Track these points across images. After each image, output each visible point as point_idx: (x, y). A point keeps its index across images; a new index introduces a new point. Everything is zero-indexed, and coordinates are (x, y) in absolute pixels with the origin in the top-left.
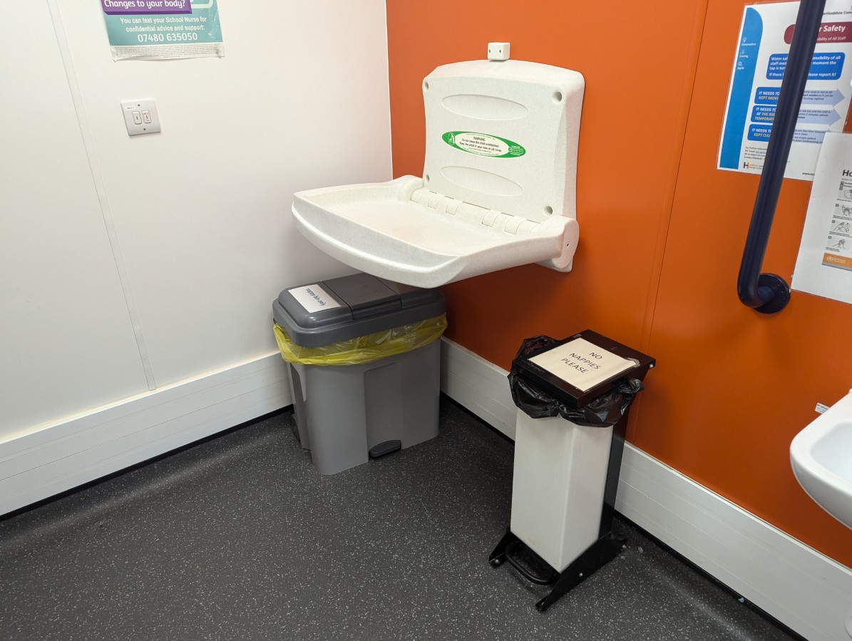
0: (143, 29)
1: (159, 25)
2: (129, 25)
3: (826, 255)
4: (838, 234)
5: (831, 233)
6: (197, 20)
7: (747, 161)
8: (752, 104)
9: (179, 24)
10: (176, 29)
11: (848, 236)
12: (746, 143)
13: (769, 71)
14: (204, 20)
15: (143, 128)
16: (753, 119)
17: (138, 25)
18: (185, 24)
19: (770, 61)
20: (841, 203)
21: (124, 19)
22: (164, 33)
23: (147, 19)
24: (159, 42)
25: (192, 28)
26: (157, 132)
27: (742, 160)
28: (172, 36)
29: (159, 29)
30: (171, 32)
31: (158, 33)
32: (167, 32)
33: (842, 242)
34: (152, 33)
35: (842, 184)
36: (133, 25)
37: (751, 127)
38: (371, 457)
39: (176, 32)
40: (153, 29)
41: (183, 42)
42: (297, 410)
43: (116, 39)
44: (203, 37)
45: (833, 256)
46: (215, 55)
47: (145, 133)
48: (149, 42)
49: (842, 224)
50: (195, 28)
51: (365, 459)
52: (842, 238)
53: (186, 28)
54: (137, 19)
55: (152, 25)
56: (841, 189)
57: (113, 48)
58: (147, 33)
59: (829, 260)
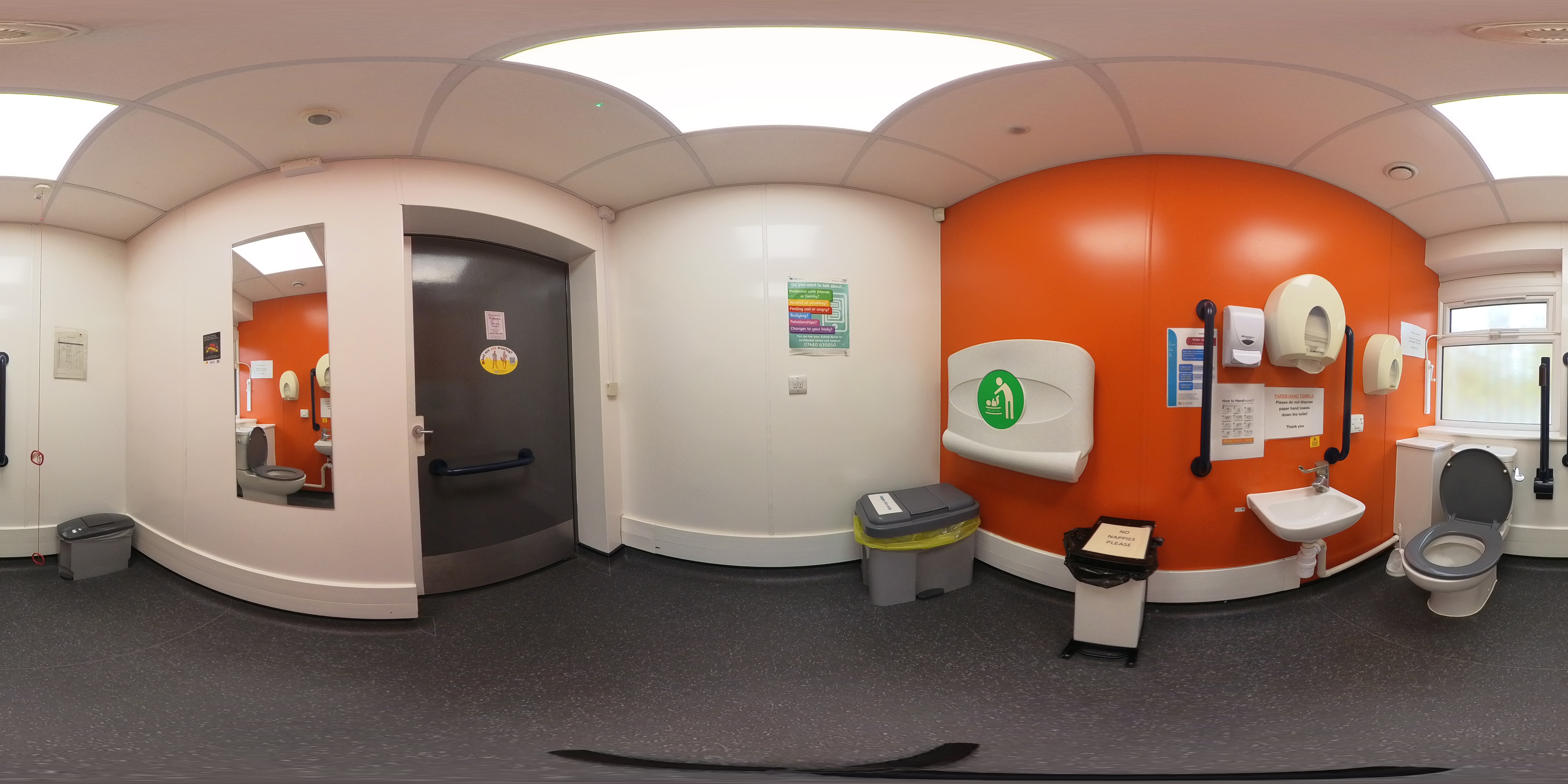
0: (808, 341)
1: (816, 339)
2: (801, 338)
3: (1223, 440)
4: (1226, 429)
5: (1223, 429)
6: (837, 337)
7: (1180, 401)
8: (1178, 373)
9: (827, 339)
10: (825, 341)
11: (1230, 429)
12: (1179, 392)
13: (1183, 357)
14: (841, 337)
15: (798, 390)
16: (1180, 380)
17: (805, 338)
18: (830, 339)
19: (1183, 352)
20: (1224, 415)
21: (799, 336)
22: (819, 343)
23: (811, 336)
24: (815, 347)
25: (833, 341)
26: (805, 393)
27: (1178, 401)
28: (822, 345)
29: (816, 341)
30: (822, 342)
31: (815, 342)
32: (820, 342)
33: (1228, 432)
34: (812, 343)
35: (1223, 406)
36: (803, 338)
37: (1180, 383)
38: (917, 597)
39: (825, 343)
40: (813, 341)
41: (827, 347)
42: (863, 562)
43: (793, 345)
44: (839, 346)
45: (1226, 440)
46: (844, 355)
47: (798, 393)
48: (810, 347)
49: (1227, 424)
50: (835, 341)
51: (914, 599)
52: (1228, 431)
53: (831, 341)
54: (805, 336)
55: (812, 339)
56: (1223, 408)
57: (791, 349)
58: (810, 342)
59: (1225, 442)
